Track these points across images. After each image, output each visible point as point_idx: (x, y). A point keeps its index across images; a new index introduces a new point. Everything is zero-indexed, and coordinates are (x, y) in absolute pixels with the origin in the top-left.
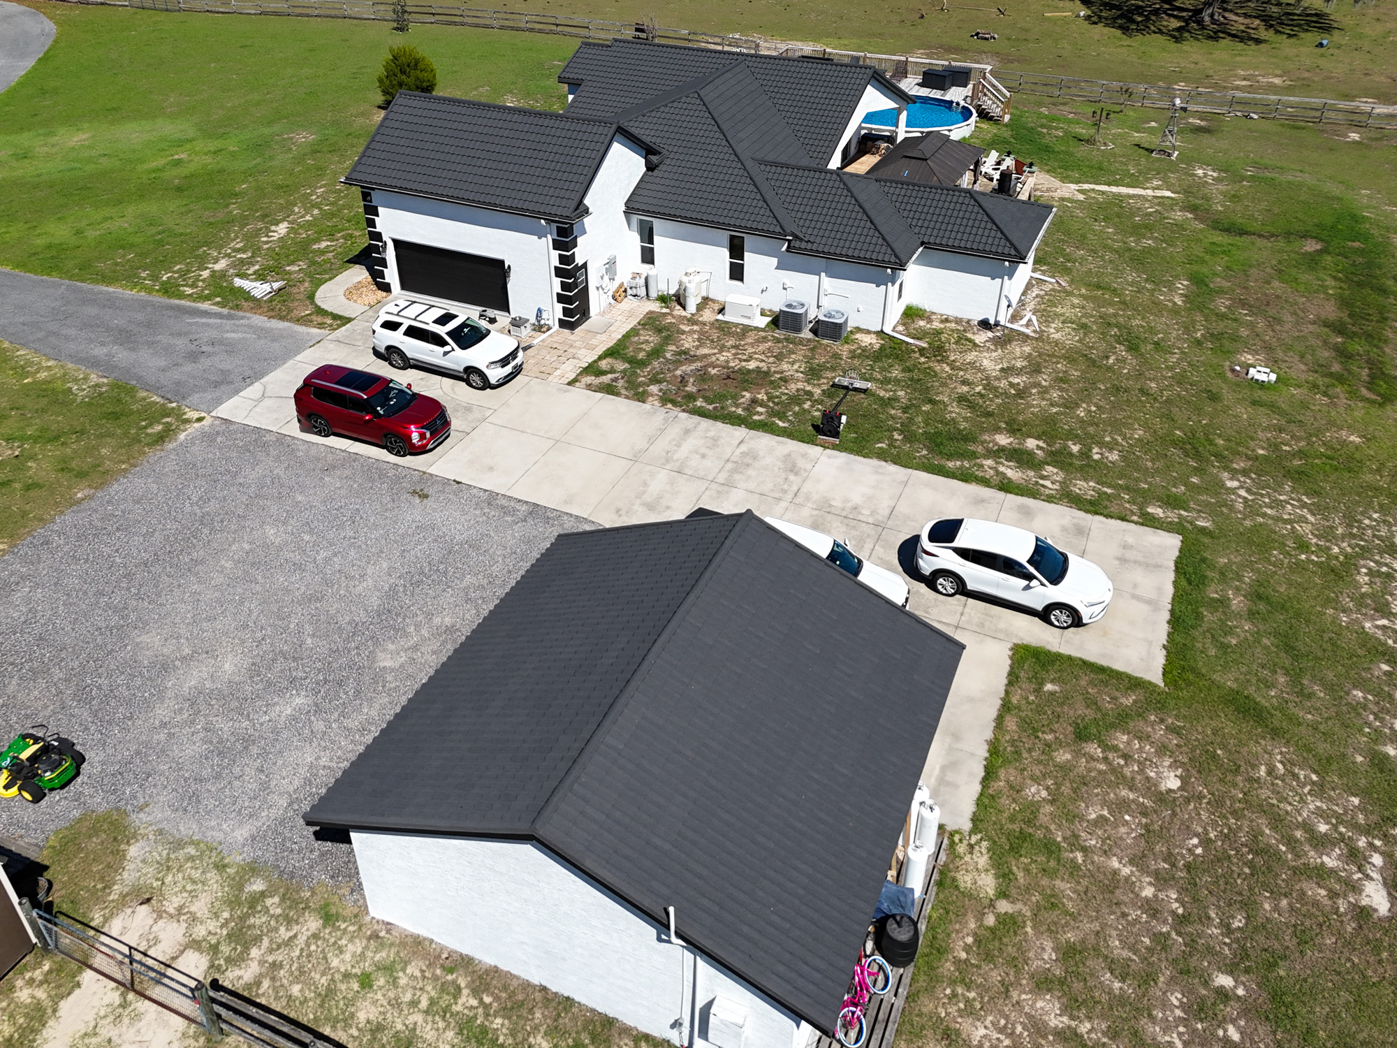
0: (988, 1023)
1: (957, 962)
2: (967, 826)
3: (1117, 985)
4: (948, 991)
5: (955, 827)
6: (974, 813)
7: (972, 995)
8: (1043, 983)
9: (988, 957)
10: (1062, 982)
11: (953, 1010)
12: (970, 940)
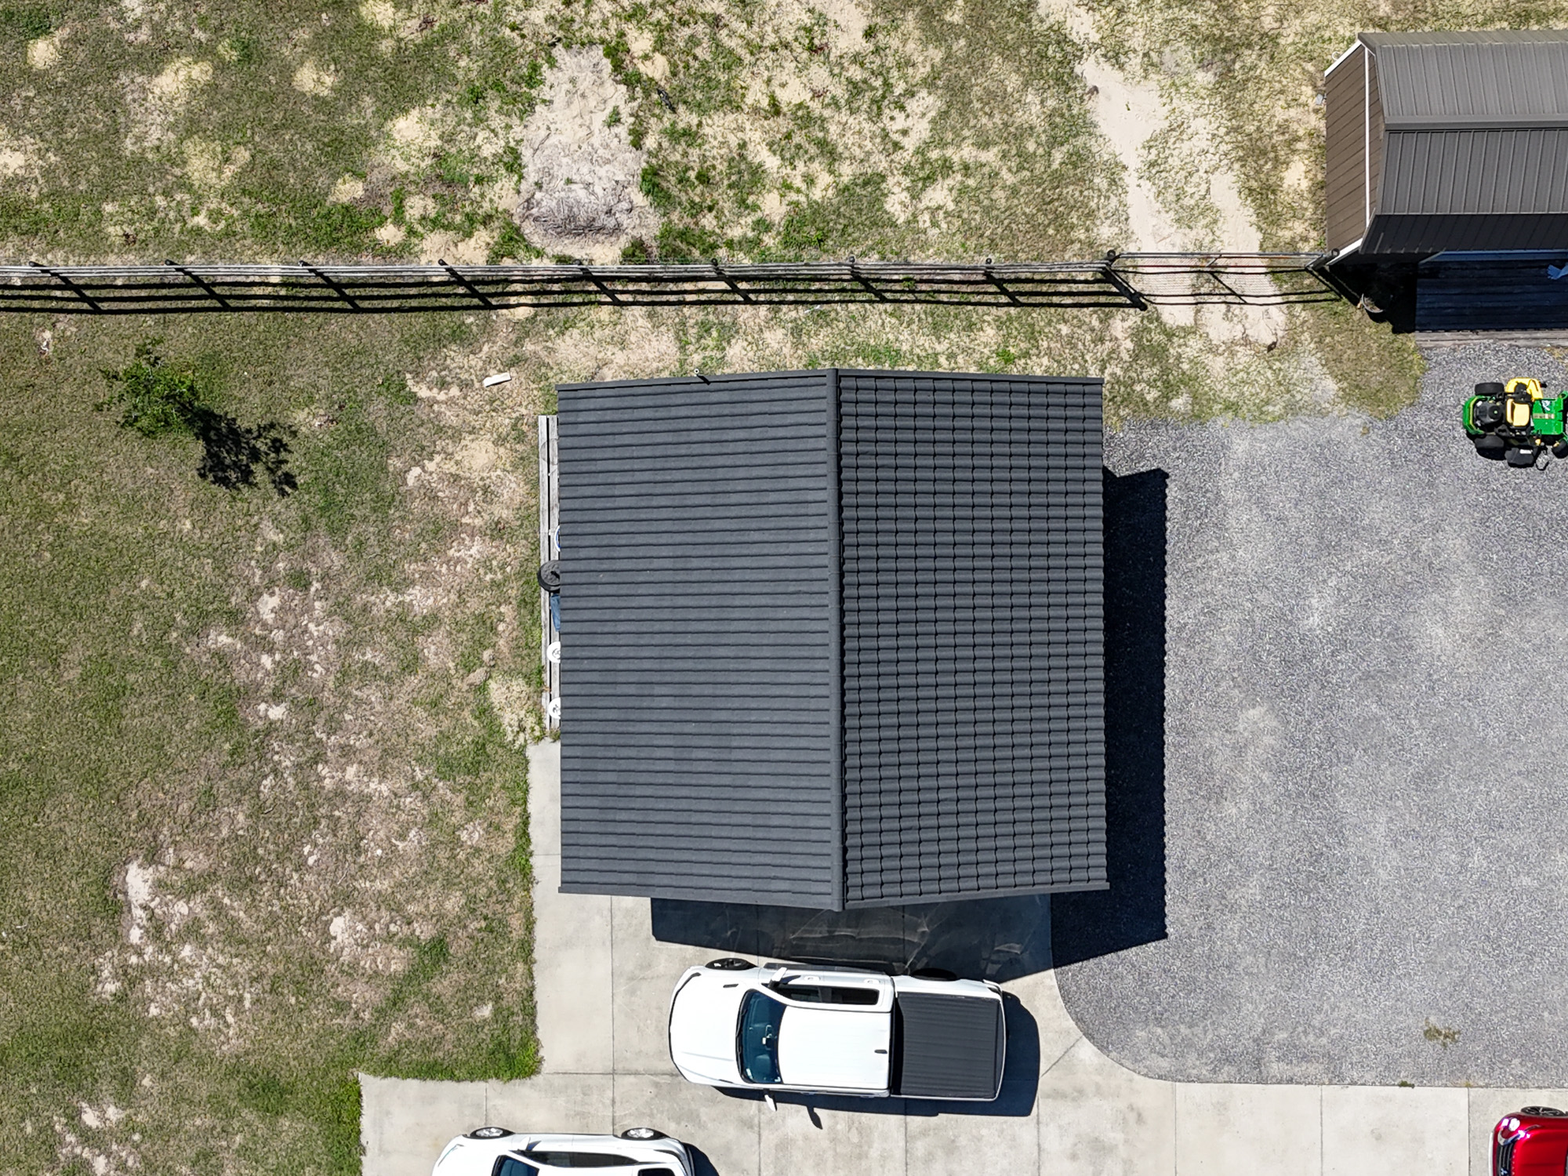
0: (470, 560)
1: (507, 602)
2: (532, 752)
3: (369, 656)
4: (508, 569)
5: (542, 743)
6: (527, 771)
7: (488, 577)
8: (432, 620)
9: (481, 619)
10: (416, 633)
11: (501, 555)
12: (501, 627)
